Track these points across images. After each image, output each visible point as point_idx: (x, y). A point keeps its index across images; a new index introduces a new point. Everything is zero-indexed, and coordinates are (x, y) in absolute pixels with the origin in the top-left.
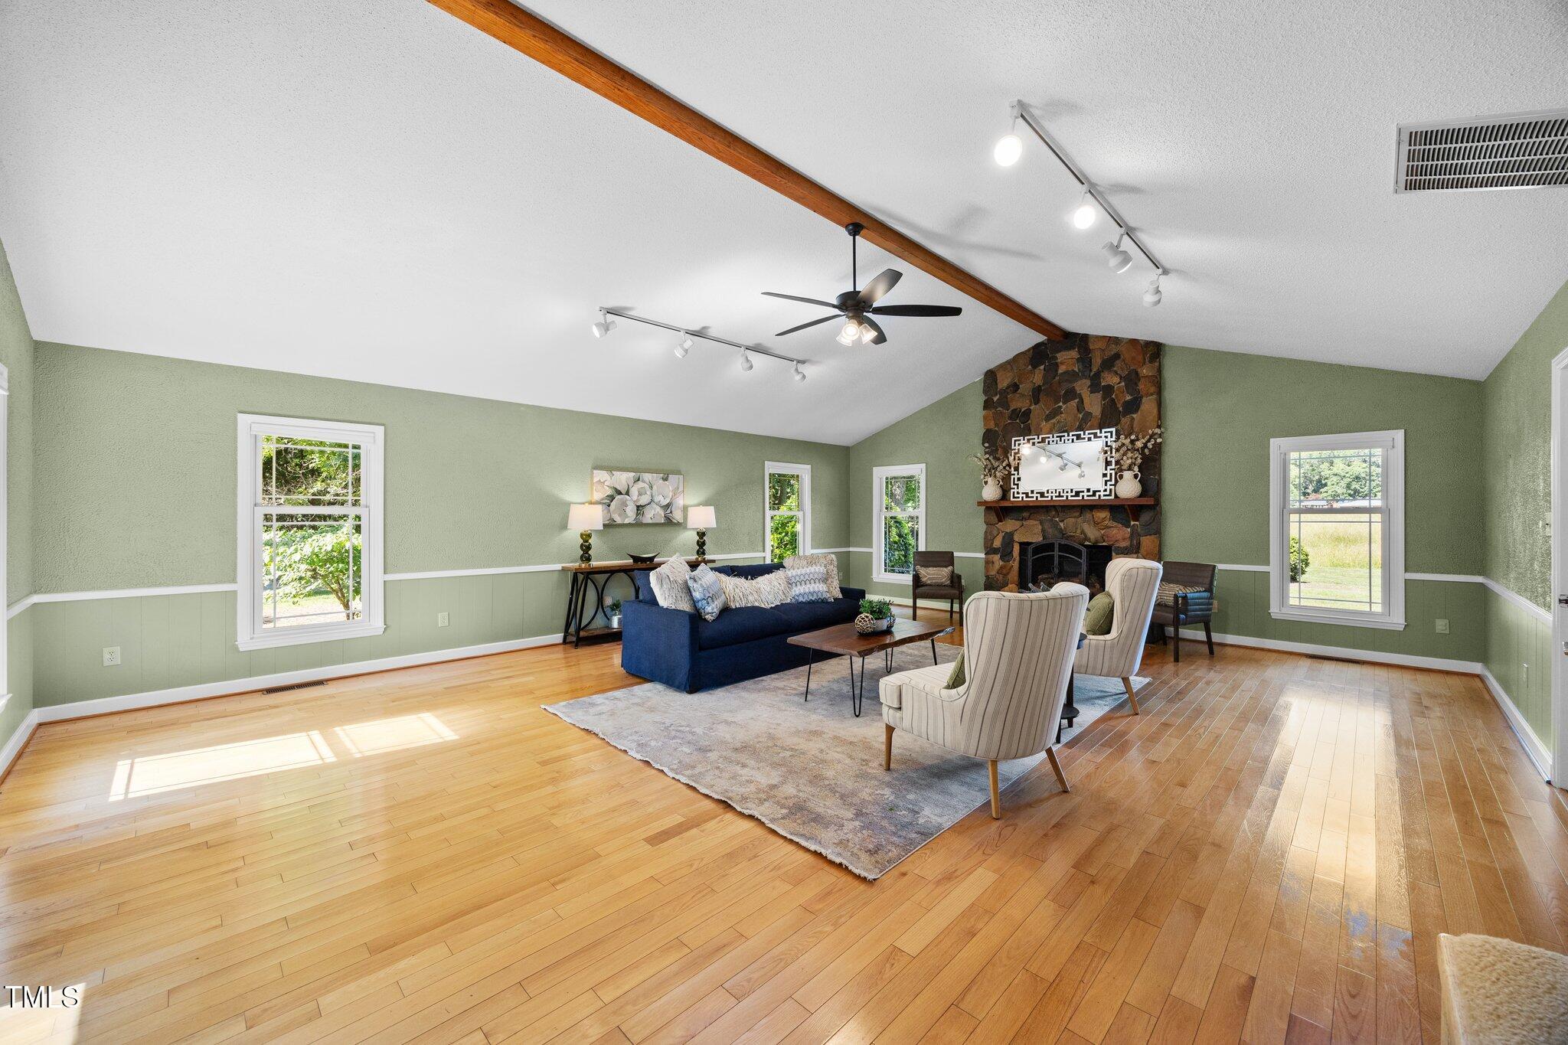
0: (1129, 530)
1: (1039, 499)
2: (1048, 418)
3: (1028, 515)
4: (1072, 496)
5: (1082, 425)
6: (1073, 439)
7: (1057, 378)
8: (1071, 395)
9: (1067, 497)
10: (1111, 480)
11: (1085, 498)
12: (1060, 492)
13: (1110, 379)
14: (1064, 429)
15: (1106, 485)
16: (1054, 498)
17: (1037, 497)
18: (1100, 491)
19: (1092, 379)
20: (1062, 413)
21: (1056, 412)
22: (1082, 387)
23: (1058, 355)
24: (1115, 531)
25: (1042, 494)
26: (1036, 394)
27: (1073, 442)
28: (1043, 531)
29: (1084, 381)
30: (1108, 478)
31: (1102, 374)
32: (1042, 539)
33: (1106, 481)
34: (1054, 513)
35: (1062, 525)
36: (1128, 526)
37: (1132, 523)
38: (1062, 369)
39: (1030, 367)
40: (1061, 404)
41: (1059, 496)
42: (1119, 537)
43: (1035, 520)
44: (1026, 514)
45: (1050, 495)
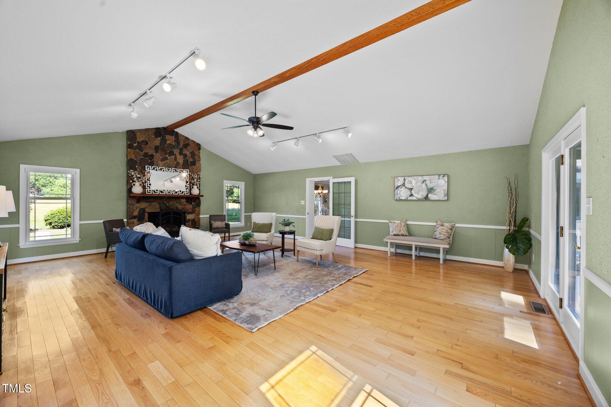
0: (192, 206)
1: (160, 193)
2: (162, 160)
3: (153, 200)
4: (174, 193)
5: (176, 166)
6: (174, 171)
7: (166, 145)
8: (171, 153)
9: (172, 193)
10: (188, 188)
11: (179, 194)
12: (169, 191)
13: (185, 152)
14: (169, 166)
15: (186, 190)
16: (167, 194)
17: (159, 193)
18: (184, 192)
19: (180, 149)
20: (168, 160)
21: (166, 159)
22: (176, 151)
23: (167, 136)
24: (187, 206)
25: (162, 192)
26: (157, 149)
27: (174, 172)
28: (160, 207)
29: (177, 150)
30: (187, 187)
31: (184, 149)
32: (160, 210)
33: (187, 188)
34: (164, 200)
35: (167, 204)
36: (191, 204)
37: (193, 203)
38: (168, 142)
39: (153, 136)
40: (167, 156)
41: (169, 193)
42: (189, 208)
43: (156, 202)
44: (152, 200)
45: (165, 192)
